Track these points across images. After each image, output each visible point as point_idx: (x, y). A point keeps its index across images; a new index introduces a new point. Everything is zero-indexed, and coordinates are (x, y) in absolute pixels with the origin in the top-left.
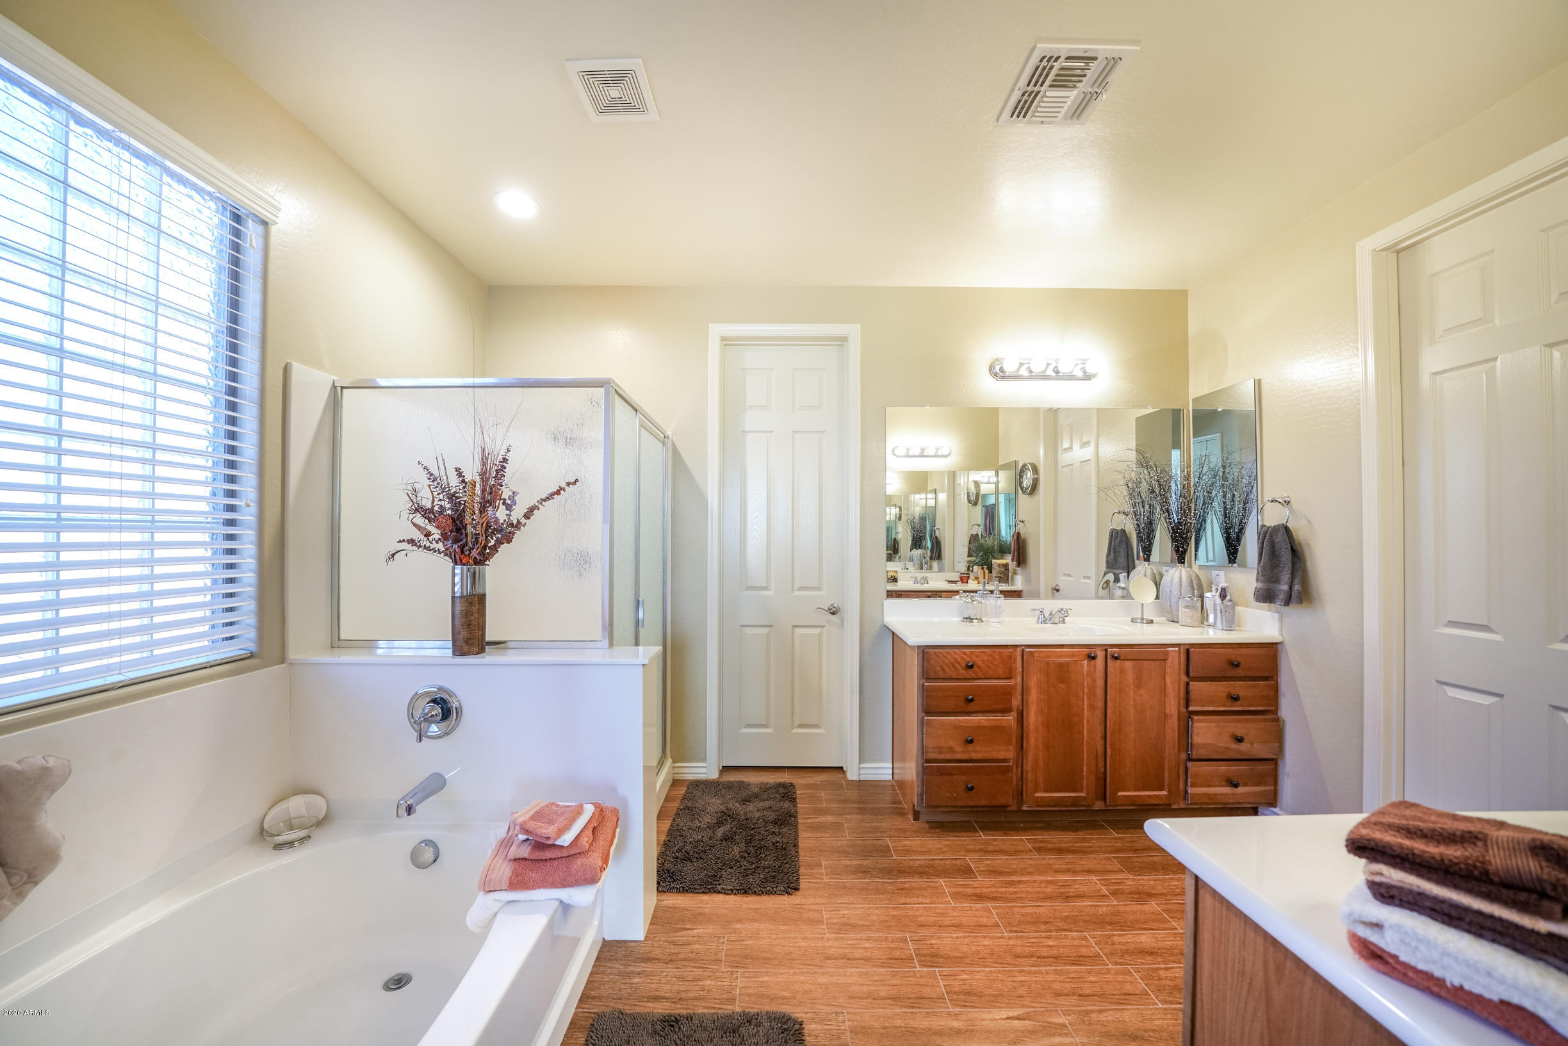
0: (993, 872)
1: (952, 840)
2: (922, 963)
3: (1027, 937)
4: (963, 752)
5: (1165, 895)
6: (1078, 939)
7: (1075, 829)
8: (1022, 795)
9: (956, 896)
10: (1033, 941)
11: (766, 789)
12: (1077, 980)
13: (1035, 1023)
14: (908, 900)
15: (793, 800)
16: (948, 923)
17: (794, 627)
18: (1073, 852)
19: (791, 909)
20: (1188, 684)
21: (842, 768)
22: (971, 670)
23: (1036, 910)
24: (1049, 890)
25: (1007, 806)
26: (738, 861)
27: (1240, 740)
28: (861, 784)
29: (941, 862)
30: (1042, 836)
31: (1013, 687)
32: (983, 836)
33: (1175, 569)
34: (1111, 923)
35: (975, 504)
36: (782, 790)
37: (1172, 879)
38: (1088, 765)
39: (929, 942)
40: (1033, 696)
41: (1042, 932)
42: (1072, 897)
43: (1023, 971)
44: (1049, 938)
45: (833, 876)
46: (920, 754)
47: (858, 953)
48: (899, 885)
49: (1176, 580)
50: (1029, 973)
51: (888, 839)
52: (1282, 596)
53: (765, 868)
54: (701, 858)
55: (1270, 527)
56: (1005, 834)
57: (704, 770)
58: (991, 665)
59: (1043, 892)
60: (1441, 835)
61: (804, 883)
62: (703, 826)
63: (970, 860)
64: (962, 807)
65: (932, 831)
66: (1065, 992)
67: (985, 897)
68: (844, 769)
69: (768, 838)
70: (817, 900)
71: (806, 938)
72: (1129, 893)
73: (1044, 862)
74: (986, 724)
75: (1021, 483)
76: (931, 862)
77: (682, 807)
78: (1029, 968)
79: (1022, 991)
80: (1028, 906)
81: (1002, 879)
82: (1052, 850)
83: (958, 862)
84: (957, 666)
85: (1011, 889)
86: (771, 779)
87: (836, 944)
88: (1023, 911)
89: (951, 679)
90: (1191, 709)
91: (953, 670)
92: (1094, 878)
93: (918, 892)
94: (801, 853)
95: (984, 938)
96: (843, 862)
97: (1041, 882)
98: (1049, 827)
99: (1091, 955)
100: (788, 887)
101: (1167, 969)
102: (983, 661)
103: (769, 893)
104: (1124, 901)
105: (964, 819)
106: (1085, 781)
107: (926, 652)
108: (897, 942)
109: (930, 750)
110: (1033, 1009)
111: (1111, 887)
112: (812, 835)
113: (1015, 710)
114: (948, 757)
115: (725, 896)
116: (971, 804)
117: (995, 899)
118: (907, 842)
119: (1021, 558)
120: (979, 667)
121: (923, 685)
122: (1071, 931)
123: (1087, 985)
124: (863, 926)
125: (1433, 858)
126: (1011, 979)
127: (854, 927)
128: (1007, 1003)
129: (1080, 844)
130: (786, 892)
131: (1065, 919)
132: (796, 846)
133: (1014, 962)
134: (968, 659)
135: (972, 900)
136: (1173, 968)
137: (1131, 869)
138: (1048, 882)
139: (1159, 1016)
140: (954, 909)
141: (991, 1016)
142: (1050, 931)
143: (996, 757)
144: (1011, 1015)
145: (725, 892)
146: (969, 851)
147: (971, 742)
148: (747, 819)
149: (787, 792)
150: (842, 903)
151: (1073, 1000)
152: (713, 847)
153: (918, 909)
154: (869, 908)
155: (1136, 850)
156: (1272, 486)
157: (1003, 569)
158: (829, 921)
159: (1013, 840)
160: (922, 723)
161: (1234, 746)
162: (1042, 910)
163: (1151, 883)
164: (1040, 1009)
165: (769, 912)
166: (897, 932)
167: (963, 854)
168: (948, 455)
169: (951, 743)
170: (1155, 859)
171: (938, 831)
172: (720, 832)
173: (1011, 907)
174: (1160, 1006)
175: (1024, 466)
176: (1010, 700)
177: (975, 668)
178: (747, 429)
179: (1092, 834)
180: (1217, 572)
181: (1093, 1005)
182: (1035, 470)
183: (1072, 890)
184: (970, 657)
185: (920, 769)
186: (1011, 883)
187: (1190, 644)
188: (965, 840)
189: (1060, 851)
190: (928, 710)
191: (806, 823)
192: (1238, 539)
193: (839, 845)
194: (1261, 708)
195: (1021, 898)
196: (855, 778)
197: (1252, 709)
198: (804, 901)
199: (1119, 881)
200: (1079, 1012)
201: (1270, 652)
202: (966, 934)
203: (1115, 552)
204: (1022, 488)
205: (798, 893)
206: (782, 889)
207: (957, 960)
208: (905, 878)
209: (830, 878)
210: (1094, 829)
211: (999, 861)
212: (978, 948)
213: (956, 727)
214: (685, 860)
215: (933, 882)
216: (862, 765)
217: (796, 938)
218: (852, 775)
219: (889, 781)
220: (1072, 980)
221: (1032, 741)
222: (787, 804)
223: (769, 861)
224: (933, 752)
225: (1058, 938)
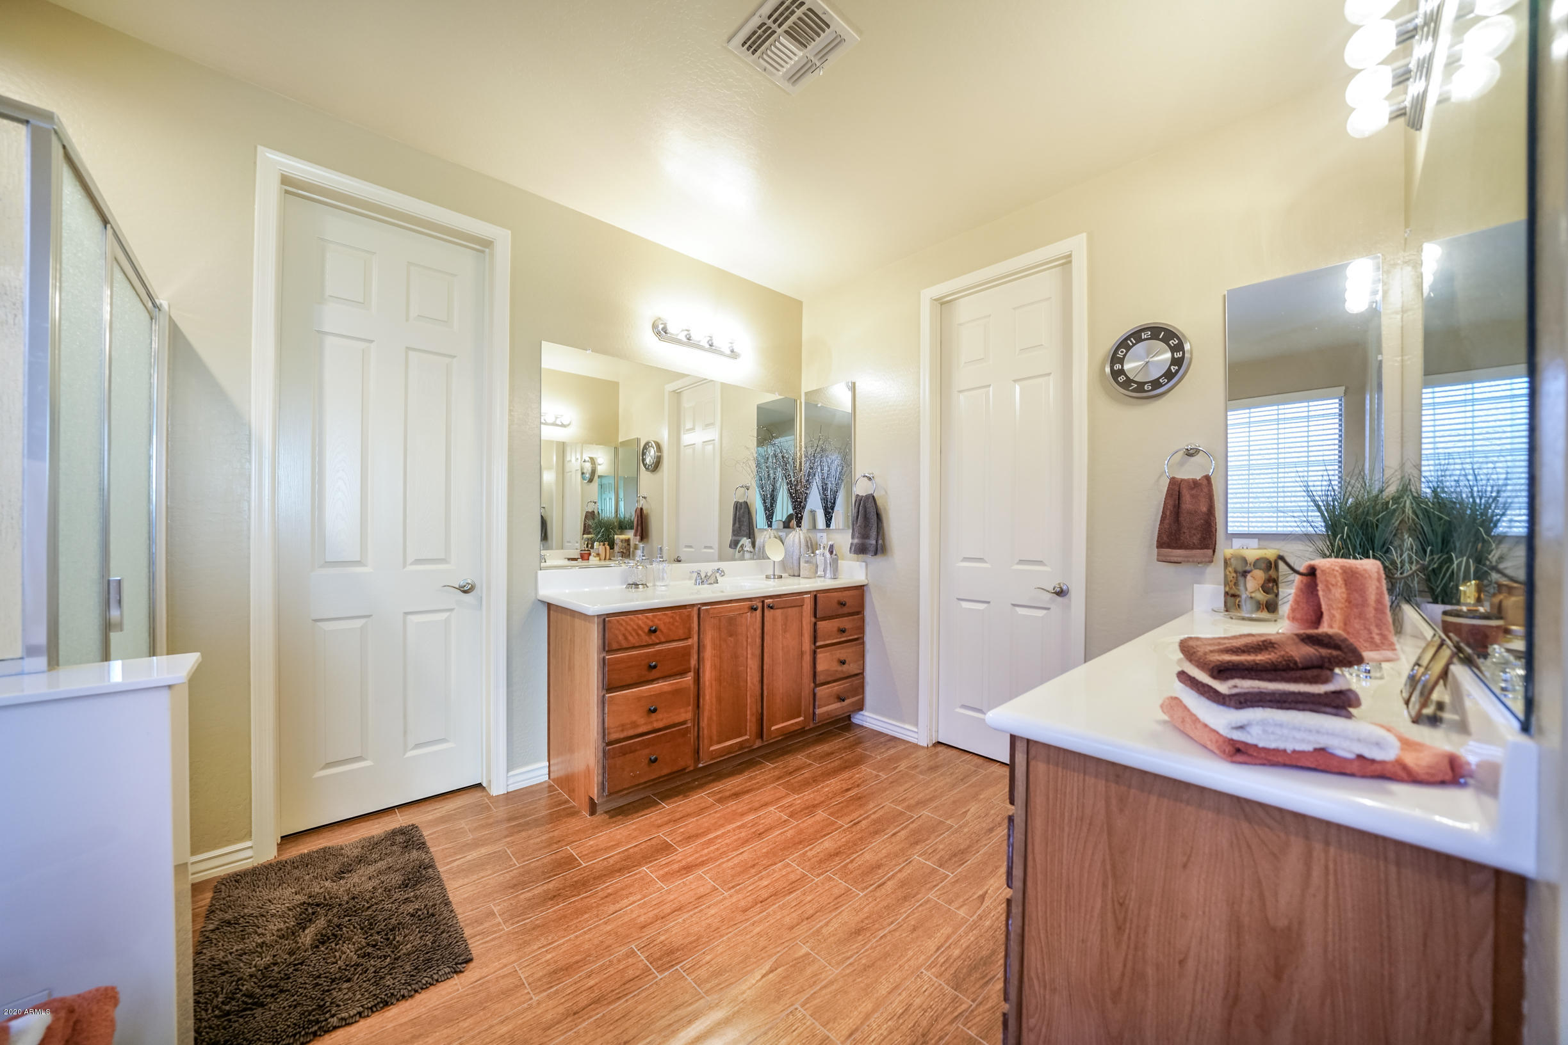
0: (689, 838)
1: (638, 822)
2: (660, 969)
3: (745, 888)
4: (646, 724)
5: (823, 802)
6: (784, 869)
7: (741, 772)
8: (698, 753)
9: (664, 878)
10: (750, 888)
11: (373, 844)
12: (799, 905)
13: (785, 967)
14: (618, 906)
15: (422, 846)
16: (669, 911)
17: (406, 613)
18: (748, 792)
19: (470, 991)
20: (815, 624)
21: (480, 785)
22: (653, 634)
23: (741, 857)
24: (743, 834)
25: (685, 769)
26: (358, 965)
27: (843, 663)
28: (509, 796)
29: (636, 849)
30: (718, 787)
31: (690, 647)
32: (667, 806)
33: (794, 532)
34: (800, 842)
35: (591, 481)
36: (400, 839)
37: (823, 787)
38: (750, 709)
39: (658, 941)
40: (708, 653)
41: (755, 876)
42: (763, 833)
43: (755, 922)
44: (761, 879)
45: (516, 919)
46: (601, 736)
47: (583, 1000)
48: (601, 894)
49: (797, 540)
50: (760, 921)
51: (568, 847)
52: (873, 549)
53: (409, 954)
54: (282, 991)
55: (862, 496)
56: (686, 797)
57: (249, 853)
58: (672, 627)
59: (739, 838)
60: (1252, 647)
61: (476, 947)
62: (268, 938)
63: (663, 835)
64: (645, 782)
65: (614, 819)
66: (795, 922)
67: (692, 866)
68: (484, 785)
69: (400, 911)
70: (504, 961)
71: (507, 1018)
72: (801, 811)
73: (729, 810)
74: (667, 689)
75: (644, 460)
76: (626, 853)
77: (211, 927)
78: (759, 917)
79: (762, 942)
80: (733, 857)
81: (700, 841)
82: (729, 797)
83: (653, 842)
84: (640, 632)
85: (712, 848)
86: (376, 829)
87: (551, 1003)
88: (730, 864)
89: (634, 648)
90: (818, 644)
91: (636, 637)
92: (772, 809)
93: (624, 892)
94: (458, 910)
95: (709, 907)
96: (522, 897)
97: (734, 830)
98: (719, 777)
99: (799, 877)
100: (456, 964)
101: (852, 861)
102: (664, 623)
103: (425, 987)
104: (800, 819)
105: (642, 796)
106: (748, 724)
107: (606, 620)
108: (624, 960)
109: (612, 730)
110: (778, 955)
111: (787, 811)
112: (466, 880)
113: (692, 670)
114: (631, 733)
115: (348, 1029)
116: (653, 777)
117: (703, 863)
118: (591, 843)
119: (643, 534)
120: (662, 632)
121: (604, 659)
122: (776, 864)
123: (808, 906)
124: (577, 962)
125: (1267, 663)
126: (748, 937)
127: (567, 969)
128: (755, 962)
129: (749, 783)
130: (456, 972)
131: (766, 855)
132: (447, 903)
133: (744, 918)
134: (651, 624)
135: (682, 875)
136: (855, 858)
137: (795, 790)
138: (739, 827)
139: (865, 903)
140: (669, 892)
141: (748, 984)
142: (760, 872)
143: (677, 721)
144: (764, 972)
145: (346, 1023)
146: (659, 826)
147: (655, 711)
148: (353, 898)
149: (410, 839)
150: (540, 948)
151: (804, 926)
152: (301, 964)
153: (632, 911)
154: (577, 937)
155: (790, 773)
156: (862, 465)
157: (625, 544)
158: (531, 980)
159: (695, 800)
160: (603, 702)
161: (840, 668)
162: (745, 856)
163: (812, 796)
164: (785, 951)
165: (436, 1013)
166: (620, 949)
167: (654, 831)
168: (569, 425)
169: (634, 718)
170: (806, 775)
171: (620, 817)
172: (307, 937)
173: (719, 865)
174: (862, 894)
175: (647, 444)
176: (689, 661)
177: (657, 633)
178: (326, 329)
179: (755, 771)
180: (821, 534)
181: (820, 922)
182: (659, 447)
183: (761, 826)
184: (652, 621)
185: (601, 754)
186: (711, 842)
187: (817, 591)
188: (651, 817)
189: (736, 795)
190: (610, 686)
191: (451, 869)
192: (833, 508)
193: (508, 878)
194: (856, 637)
195: (724, 853)
196: (502, 791)
197: (851, 638)
198: (485, 971)
199: (790, 804)
200: (813, 934)
201: (859, 591)
202: (691, 913)
203: (739, 522)
204: (645, 465)
205: (471, 965)
206: (447, 970)
207: (694, 944)
208: (604, 882)
209: (513, 924)
210: (754, 766)
211: (691, 824)
212: (707, 921)
213: (639, 699)
214: (245, 1010)
215: (636, 874)
216: (511, 773)
217: (491, 1027)
218: (497, 789)
219: (545, 782)
220: (795, 908)
221: (707, 697)
222: (415, 854)
223: (410, 941)
224: (615, 732)
225: (768, 875)
